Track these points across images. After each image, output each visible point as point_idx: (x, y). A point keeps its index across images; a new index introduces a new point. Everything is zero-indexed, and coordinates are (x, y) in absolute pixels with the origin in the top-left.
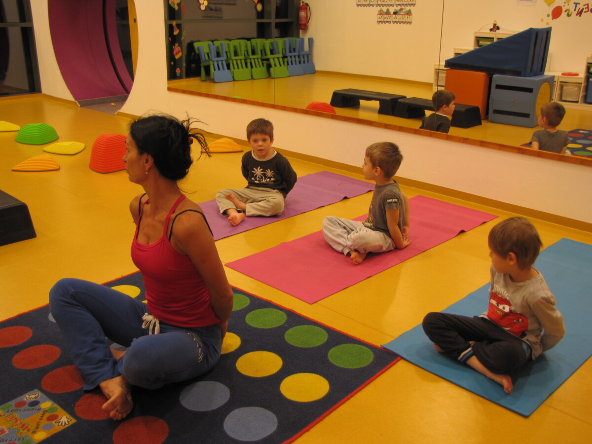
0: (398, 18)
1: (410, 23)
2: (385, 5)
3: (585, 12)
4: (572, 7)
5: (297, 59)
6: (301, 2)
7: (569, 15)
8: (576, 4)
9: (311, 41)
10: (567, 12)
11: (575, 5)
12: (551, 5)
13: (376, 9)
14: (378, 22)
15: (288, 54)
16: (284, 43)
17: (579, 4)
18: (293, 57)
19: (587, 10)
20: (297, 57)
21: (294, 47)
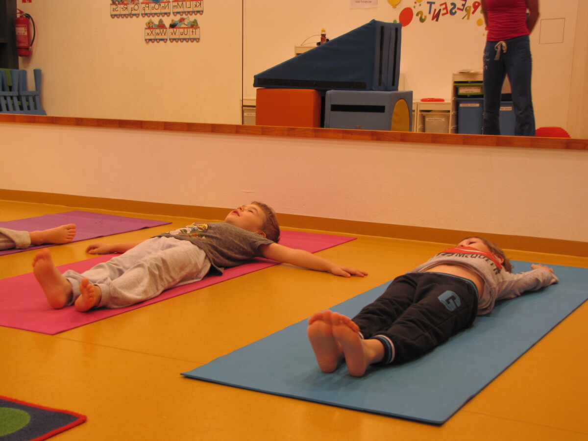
0: (177, 33)
1: (197, 40)
2: (156, 14)
3: (444, 14)
4: (425, 8)
5: (17, 103)
6: (18, 11)
7: (422, 20)
8: (431, 4)
9: (38, 74)
10: (420, 15)
11: (429, 5)
12: (397, 6)
13: (143, 21)
14: (146, 40)
17: (434, 3)
18: (9, 99)
19: (445, 11)
20: (15, 99)
21: (11, 85)
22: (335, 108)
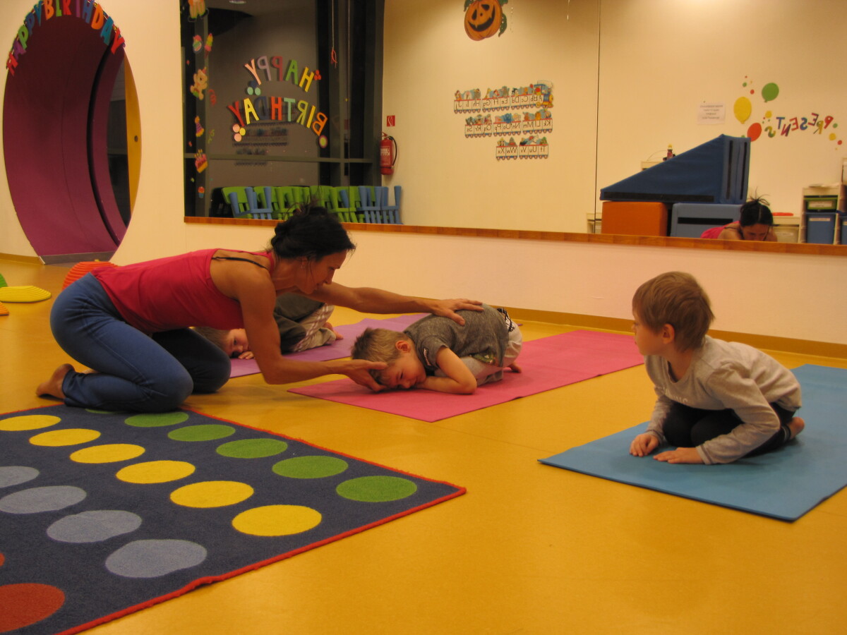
0: (527, 151)
1: (545, 156)
2: (507, 133)
3: (793, 129)
4: (774, 124)
5: (379, 217)
6: (383, 134)
7: (771, 135)
8: (780, 119)
9: (398, 190)
10: (768, 131)
11: (778, 121)
12: (746, 122)
13: (495, 140)
14: (497, 157)
15: (365, 208)
16: (360, 193)
17: (784, 118)
18: (372, 213)
19: (795, 126)
20: (378, 213)
21: (374, 200)
22: (682, 221)
